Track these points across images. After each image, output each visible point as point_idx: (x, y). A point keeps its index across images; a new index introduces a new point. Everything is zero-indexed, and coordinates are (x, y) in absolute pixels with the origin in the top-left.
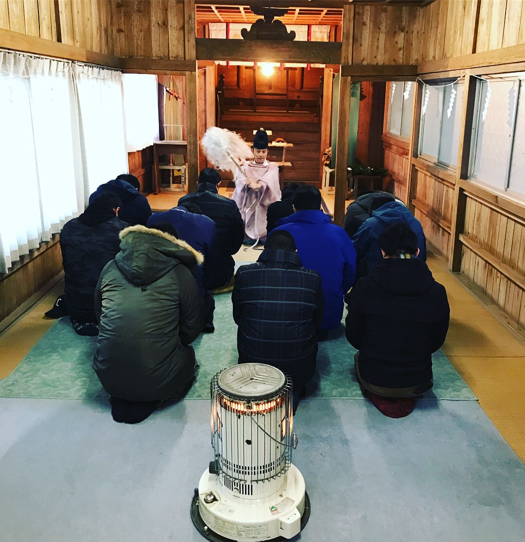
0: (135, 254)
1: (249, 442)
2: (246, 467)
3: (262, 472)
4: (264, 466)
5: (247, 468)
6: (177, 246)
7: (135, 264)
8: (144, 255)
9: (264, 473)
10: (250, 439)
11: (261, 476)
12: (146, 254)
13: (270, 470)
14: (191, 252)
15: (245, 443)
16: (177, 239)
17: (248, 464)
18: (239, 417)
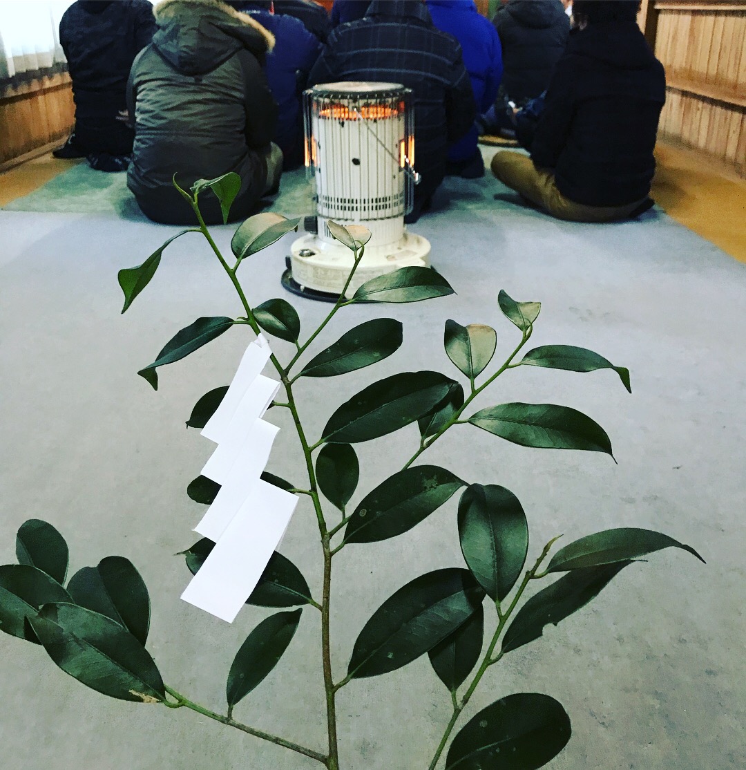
0: (182, 30)
1: (356, 162)
2: (353, 200)
3: (374, 208)
4: (376, 199)
5: (355, 201)
6: (238, 21)
7: (182, 43)
8: (195, 32)
9: (376, 209)
10: (357, 157)
11: (374, 214)
12: (198, 30)
13: (385, 207)
14: (257, 31)
15: (352, 163)
16: (237, 10)
17: (356, 196)
18: (342, 124)
